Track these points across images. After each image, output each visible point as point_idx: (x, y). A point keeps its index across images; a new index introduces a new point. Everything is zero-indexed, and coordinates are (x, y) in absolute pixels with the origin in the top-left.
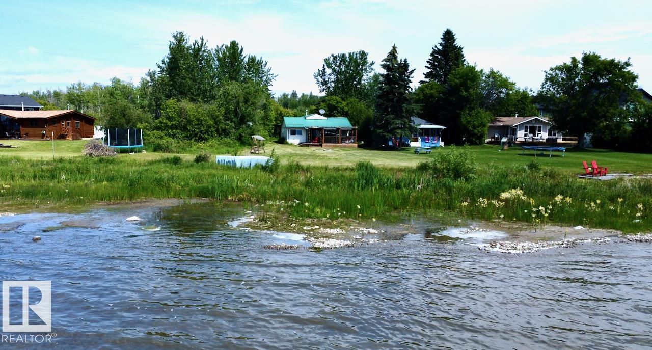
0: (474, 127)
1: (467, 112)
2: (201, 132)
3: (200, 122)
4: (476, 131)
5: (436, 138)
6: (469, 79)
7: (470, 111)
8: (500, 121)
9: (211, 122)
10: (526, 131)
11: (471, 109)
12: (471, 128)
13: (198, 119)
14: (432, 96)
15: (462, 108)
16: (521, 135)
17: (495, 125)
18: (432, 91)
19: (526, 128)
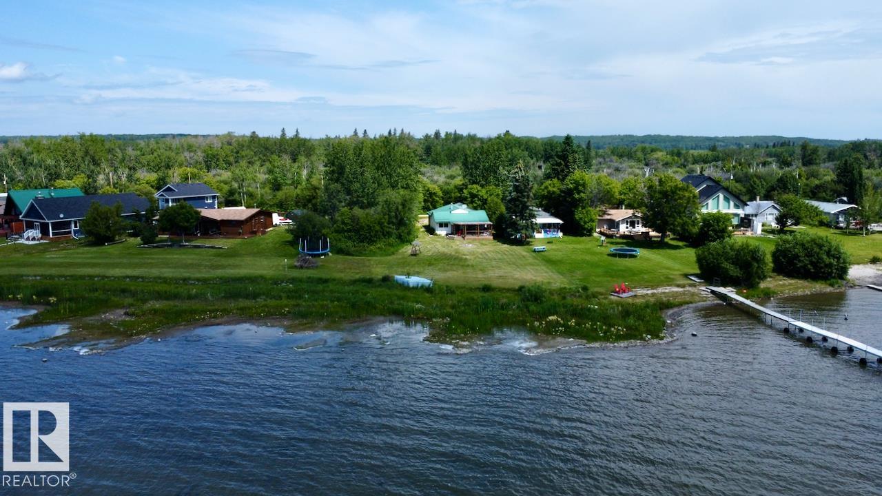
0: (585, 223)
1: (580, 209)
2: (371, 236)
3: (370, 228)
4: (586, 226)
5: (556, 230)
6: (580, 185)
7: (582, 209)
8: (609, 214)
9: (378, 228)
10: (627, 224)
11: (583, 208)
12: (582, 223)
13: (368, 226)
14: (554, 192)
15: (576, 206)
16: (623, 229)
17: (603, 218)
18: (554, 189)
19: (627, 222)
